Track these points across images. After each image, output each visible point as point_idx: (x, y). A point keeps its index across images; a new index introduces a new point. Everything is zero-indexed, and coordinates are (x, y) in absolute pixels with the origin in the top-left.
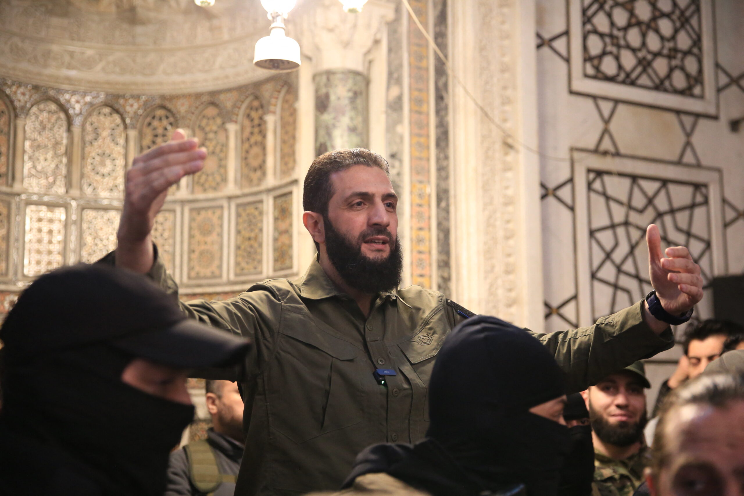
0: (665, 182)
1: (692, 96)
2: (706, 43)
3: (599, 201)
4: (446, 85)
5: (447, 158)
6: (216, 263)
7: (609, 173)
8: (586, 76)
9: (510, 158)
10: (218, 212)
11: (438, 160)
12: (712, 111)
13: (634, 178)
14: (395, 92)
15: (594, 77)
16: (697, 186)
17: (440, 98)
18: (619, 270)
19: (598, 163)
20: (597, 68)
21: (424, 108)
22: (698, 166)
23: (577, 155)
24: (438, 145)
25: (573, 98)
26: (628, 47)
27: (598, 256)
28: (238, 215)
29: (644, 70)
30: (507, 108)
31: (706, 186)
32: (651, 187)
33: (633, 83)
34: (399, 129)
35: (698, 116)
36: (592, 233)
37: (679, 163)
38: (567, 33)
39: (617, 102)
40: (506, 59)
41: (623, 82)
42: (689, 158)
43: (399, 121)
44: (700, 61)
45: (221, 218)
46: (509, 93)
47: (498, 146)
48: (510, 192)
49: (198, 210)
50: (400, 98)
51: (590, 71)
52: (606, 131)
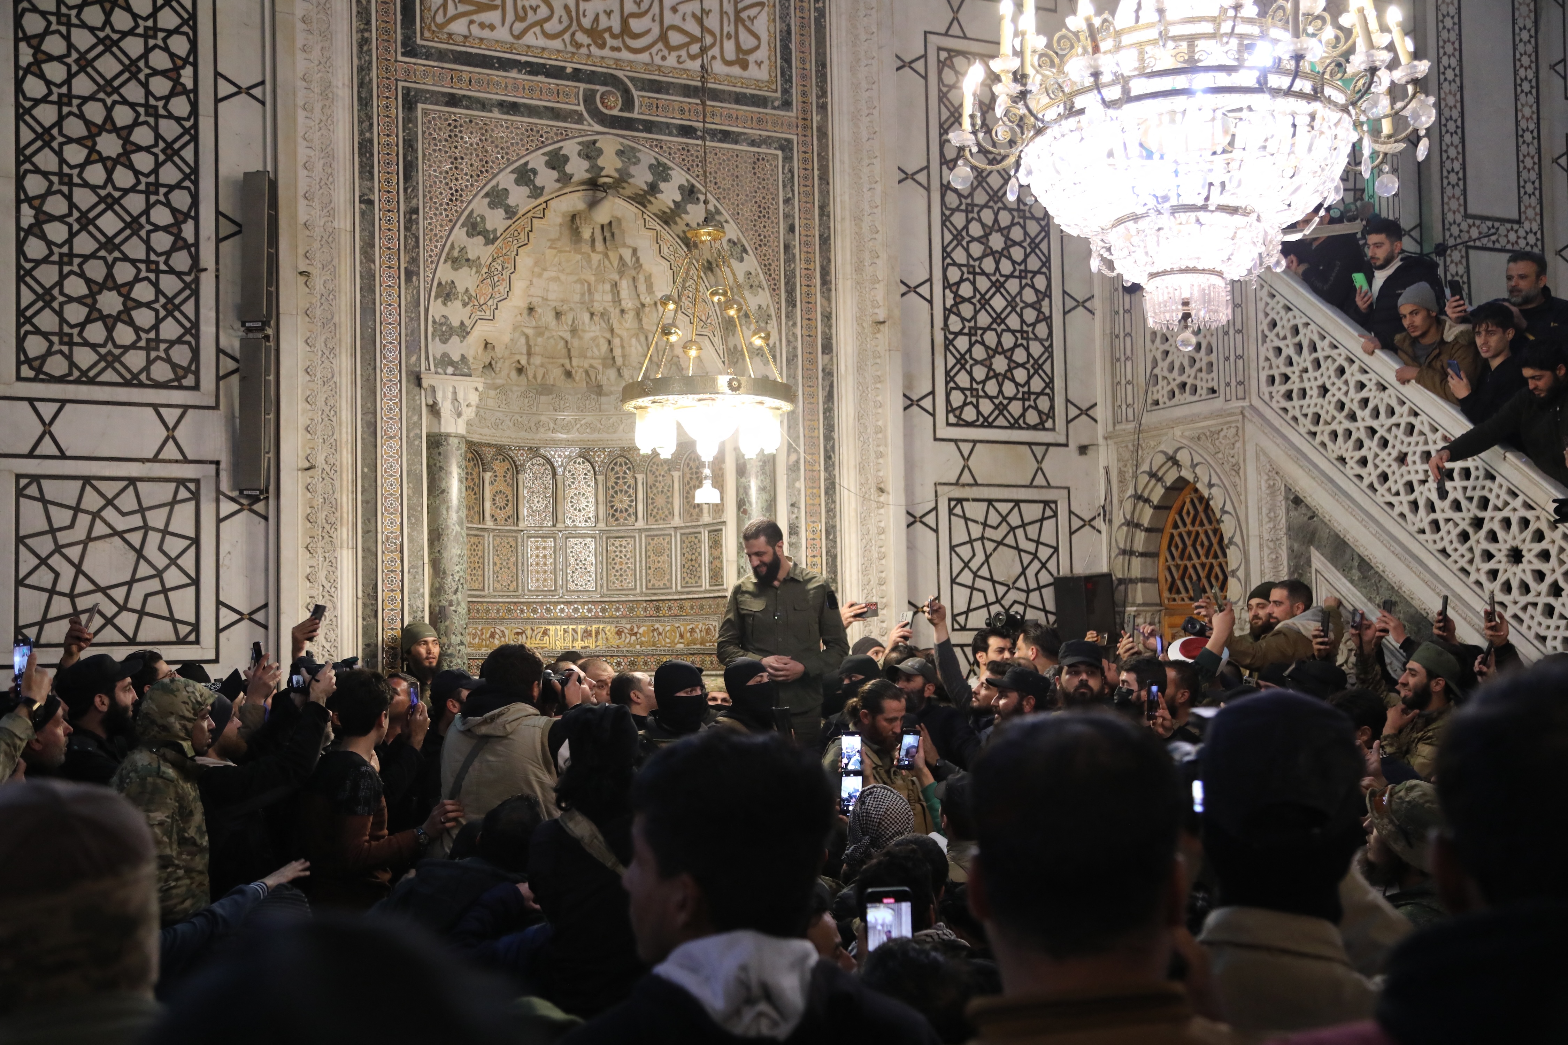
0: (1017, 503)
1: (1044, 429)
2: (1058, 384)
3: (958, 523)
4: (833, 447)
5: (834, 502)
6: (667, 577)
7: (967, 500)
8: (949, 424)
9: (882, 499)
10: (667, 539)
11: (827, 504)
12: (1062, 440)
13: (990, 502)
14: (793, 457)
15: (956, 425)
16: (1046, 503)
17: (828, 457)
18: (975, 575)
19: (958, 493)
20: (959, 417)
21: (816, 467)
22: (1049, 486)
23: (939, 488)
24: (826, 493)
25: (938, 443)
26: (987, 396)
27: (958, 565)
28: (683, 542)
29: (1001, 413)
30: (881, 461)
31: (1055, 502)
32: (1004, 508)
33: (990, 426)
34: (797, 485)
35: (1048, 445)
36: (952, 548)
37: (1031, 486)
38: (933, 393)
39: (975, 442)
40: (880, 423)
41: (982, 426)
42: (1040, 480)
43: (798, 479)
44: (1052, 400)
45: (670, 543)
46: (881, 449)
47: (873, 490)
48: (882, 524)
49: (653, 537)
50: (797, 462)
51: (952, 419)
52: (966, 467)
